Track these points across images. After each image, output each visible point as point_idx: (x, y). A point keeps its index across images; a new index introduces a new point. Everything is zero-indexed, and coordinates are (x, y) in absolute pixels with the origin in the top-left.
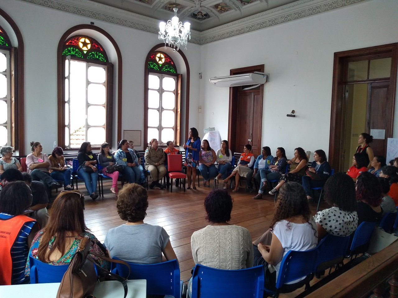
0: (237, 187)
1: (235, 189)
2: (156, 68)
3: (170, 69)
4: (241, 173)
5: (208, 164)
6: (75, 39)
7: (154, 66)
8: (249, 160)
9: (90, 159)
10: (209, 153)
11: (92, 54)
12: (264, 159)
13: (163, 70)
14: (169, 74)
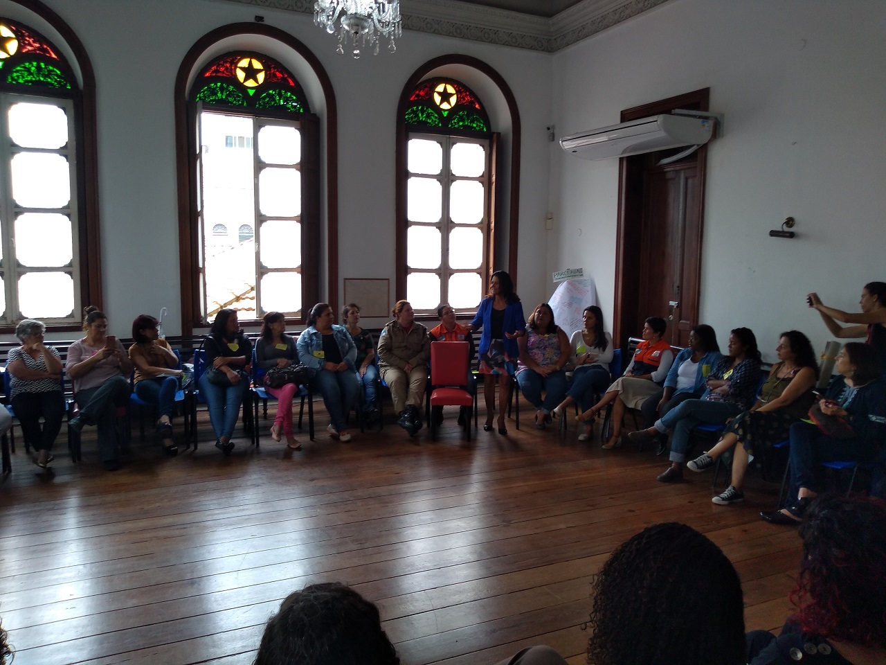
0: (617, 437)
1: (611, 443)
2: (434, 120)
3: (472, 121)
4: (631, 396)
5: (542, 370)
6: (227, 62)
7: (428, 116)
8: (658, 360)
9: (230, 353)
10: (549, 339)
11: (269, 95)
12: (694, 361)
13: (452, 125)
14: (469, 135)
